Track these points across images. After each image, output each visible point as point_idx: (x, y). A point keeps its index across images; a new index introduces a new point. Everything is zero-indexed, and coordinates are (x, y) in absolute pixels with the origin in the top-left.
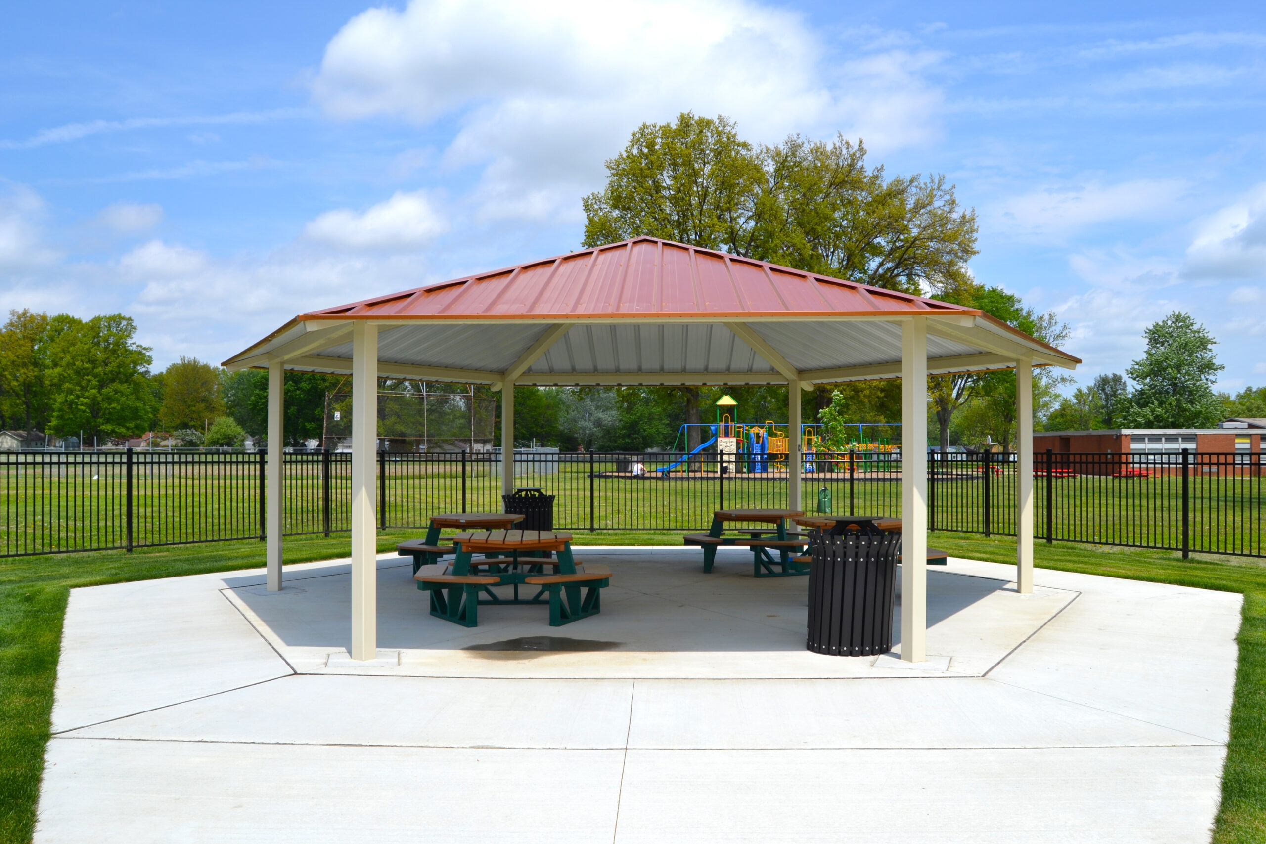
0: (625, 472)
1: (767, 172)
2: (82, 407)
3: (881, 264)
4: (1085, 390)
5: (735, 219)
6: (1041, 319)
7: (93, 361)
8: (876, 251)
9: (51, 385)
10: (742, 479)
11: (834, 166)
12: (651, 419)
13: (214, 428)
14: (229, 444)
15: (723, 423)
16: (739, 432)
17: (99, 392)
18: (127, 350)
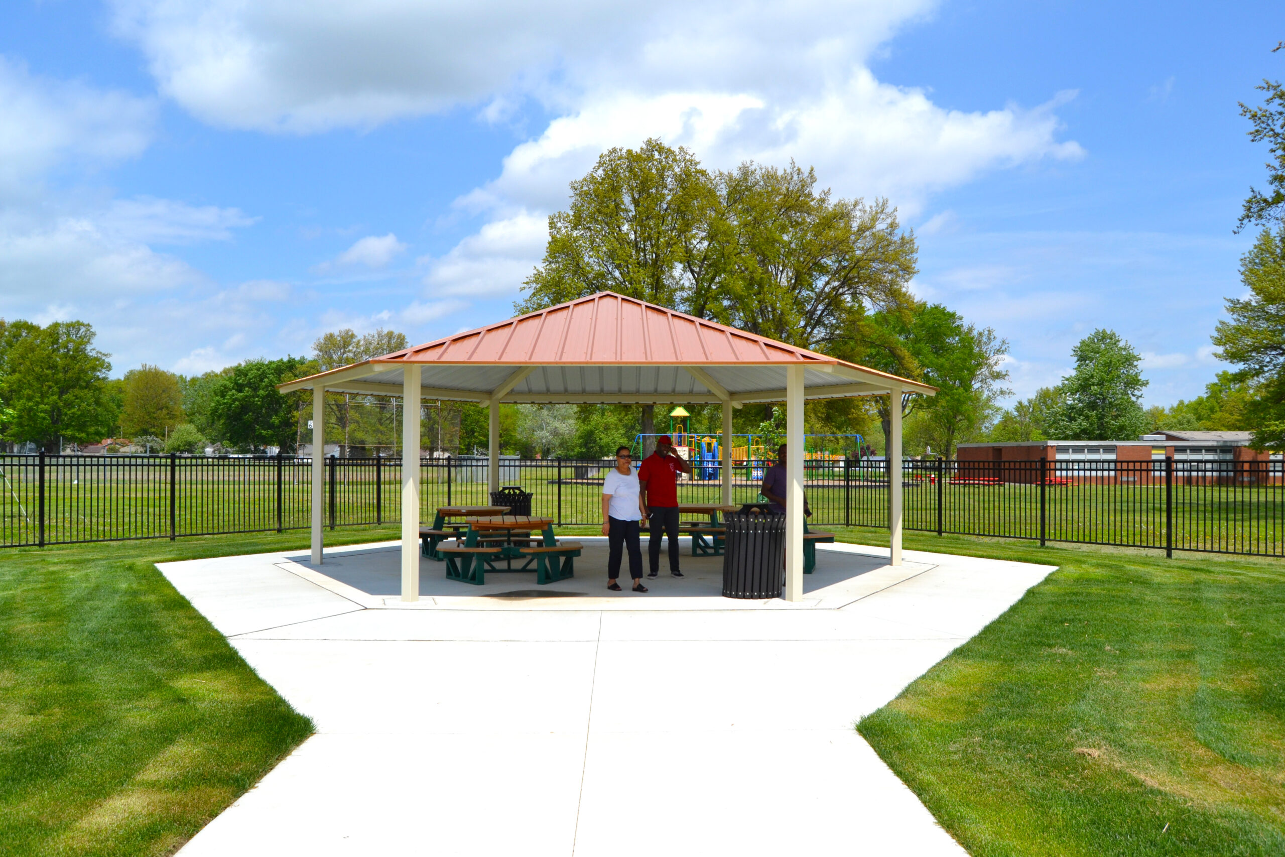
0: (582, 479)
1: (720, 196)
2: (42, 415)
3: (827, 283)
4: (1026, 403)
5: (690, 240)
6: (980, 334)
7: (54, 367)
8: (823, 270)
10: (693, 485)
11: (784, 191)
12: (607, 428)
13: (174, 435)
14: (189, 451)
15: (676, 433)
16: (691, 442)
17: (59, 398)
18: (86, 356)
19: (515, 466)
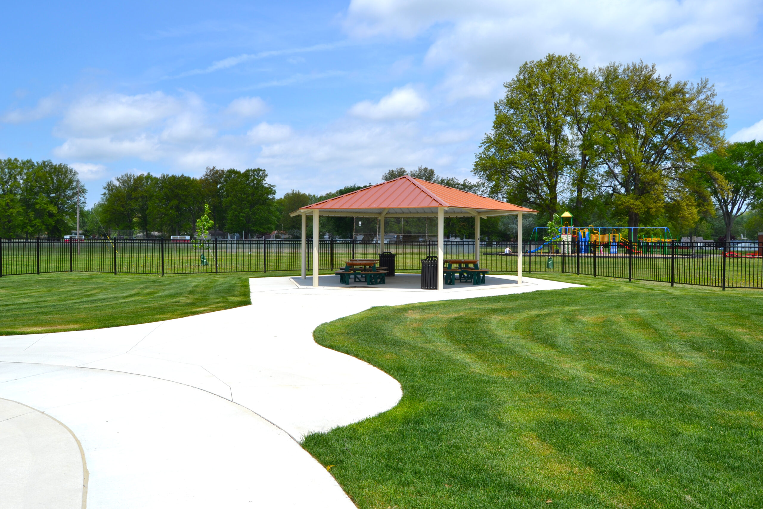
2: (242, 218)
7: (247, 193)
9: (225, 207)
15: (565, 227)
16: (574, 231)
17: (250, 210)
18: (263, 187)
19: (469, 244)
